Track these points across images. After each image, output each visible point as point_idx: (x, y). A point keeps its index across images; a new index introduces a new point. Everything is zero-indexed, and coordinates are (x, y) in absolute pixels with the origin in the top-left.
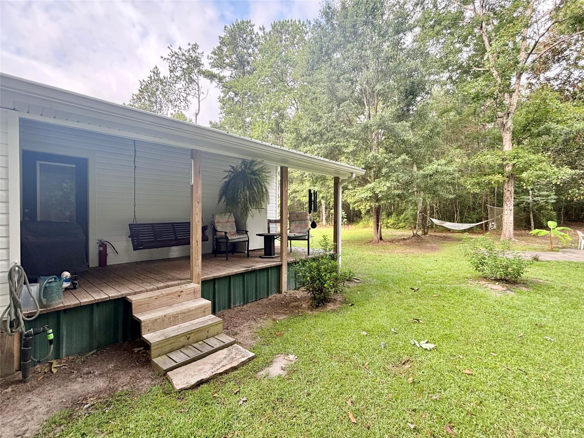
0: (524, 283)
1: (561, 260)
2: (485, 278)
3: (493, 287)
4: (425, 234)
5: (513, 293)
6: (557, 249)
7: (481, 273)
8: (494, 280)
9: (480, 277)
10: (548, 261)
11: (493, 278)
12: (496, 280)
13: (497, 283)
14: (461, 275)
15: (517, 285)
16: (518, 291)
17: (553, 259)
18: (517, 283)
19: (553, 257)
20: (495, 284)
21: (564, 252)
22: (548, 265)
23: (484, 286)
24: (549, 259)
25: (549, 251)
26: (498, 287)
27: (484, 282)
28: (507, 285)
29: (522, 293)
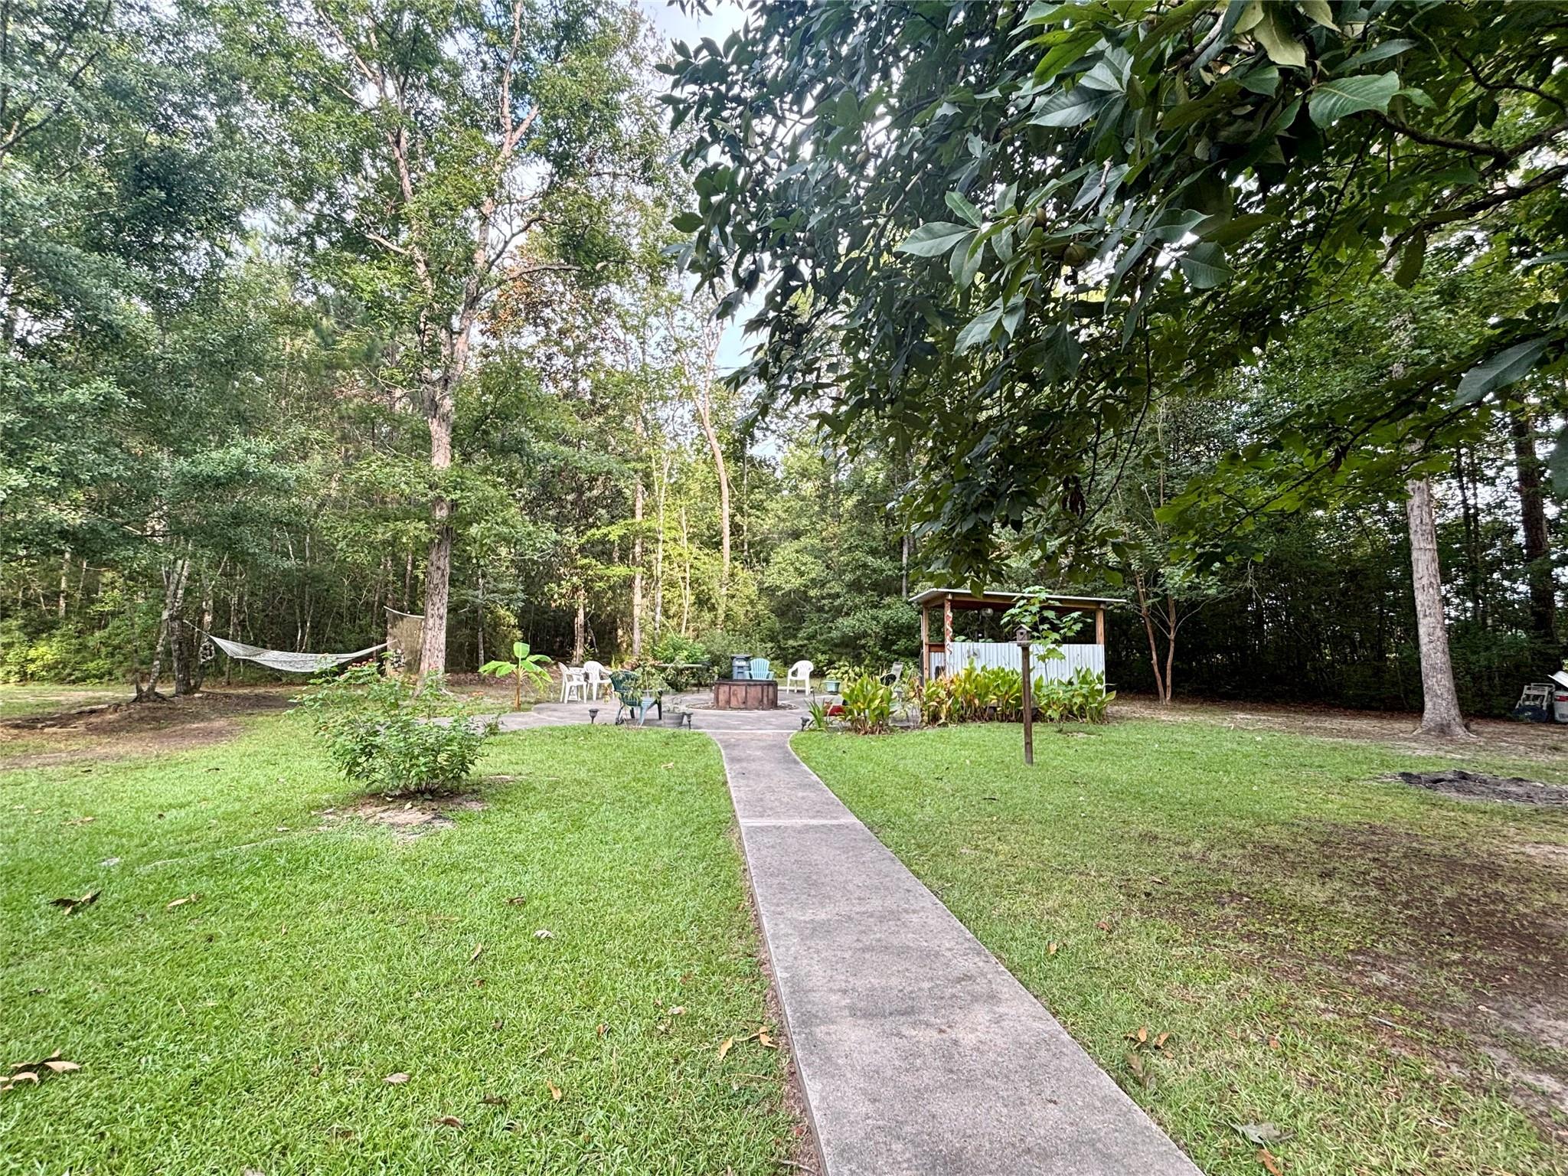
0: (474, 791)
1: (537, 726)
2: (375, 795)
3: (396, 820)
4: (188, 690)
5: (448, 825)
6: (526, 706)
7: (363, 784)
8: (400, 796)
9: (359, 796)
10: (514, 732)
11: (398, 792)
12: (408, 795)
13: (409, 805)
14: (299, 801)
15: (458, 800)
16: (461, 814)
17: (522, 727)
18: (459, 795)
19: (522, 723)
20: (401, 808)
21: (539, 711)
22: (515, 740)
23: (371, 821)
24: (515, 727)
25: (514, 710)
26: (411, 815)
27: (369, 811)
28: (435, 805)
29: (469, 820)
